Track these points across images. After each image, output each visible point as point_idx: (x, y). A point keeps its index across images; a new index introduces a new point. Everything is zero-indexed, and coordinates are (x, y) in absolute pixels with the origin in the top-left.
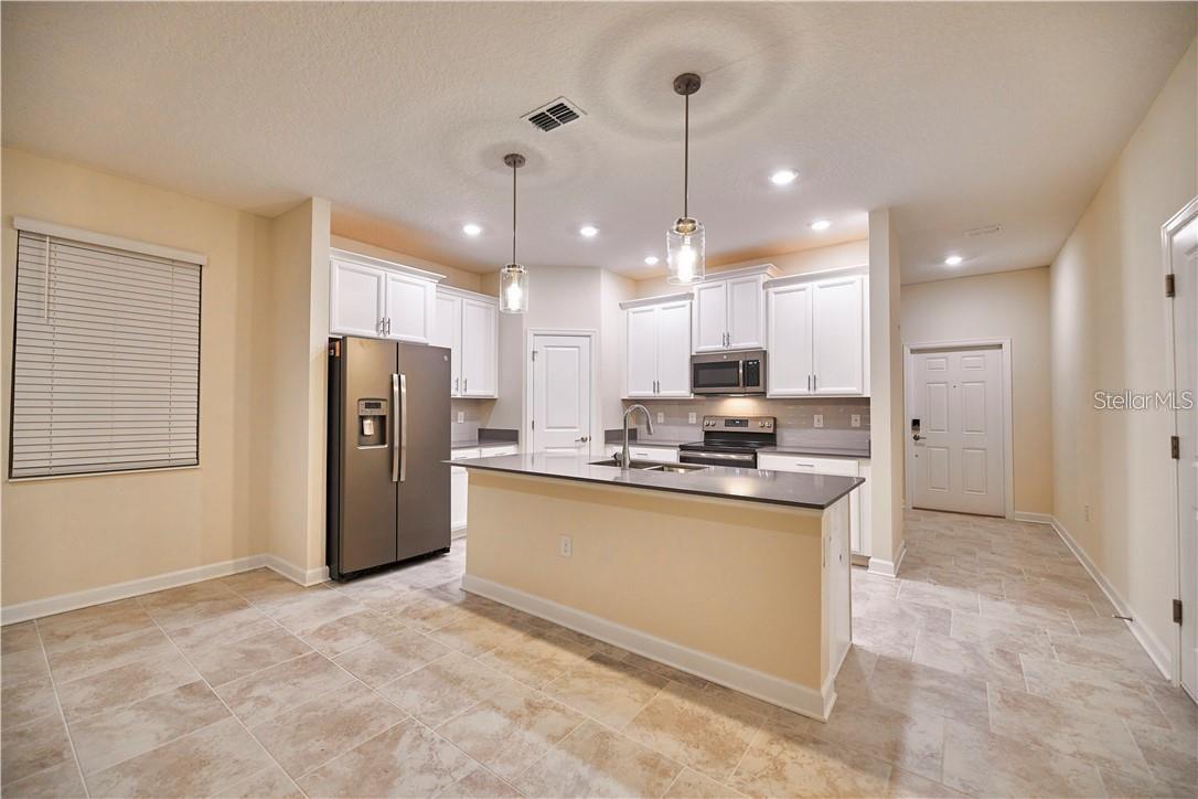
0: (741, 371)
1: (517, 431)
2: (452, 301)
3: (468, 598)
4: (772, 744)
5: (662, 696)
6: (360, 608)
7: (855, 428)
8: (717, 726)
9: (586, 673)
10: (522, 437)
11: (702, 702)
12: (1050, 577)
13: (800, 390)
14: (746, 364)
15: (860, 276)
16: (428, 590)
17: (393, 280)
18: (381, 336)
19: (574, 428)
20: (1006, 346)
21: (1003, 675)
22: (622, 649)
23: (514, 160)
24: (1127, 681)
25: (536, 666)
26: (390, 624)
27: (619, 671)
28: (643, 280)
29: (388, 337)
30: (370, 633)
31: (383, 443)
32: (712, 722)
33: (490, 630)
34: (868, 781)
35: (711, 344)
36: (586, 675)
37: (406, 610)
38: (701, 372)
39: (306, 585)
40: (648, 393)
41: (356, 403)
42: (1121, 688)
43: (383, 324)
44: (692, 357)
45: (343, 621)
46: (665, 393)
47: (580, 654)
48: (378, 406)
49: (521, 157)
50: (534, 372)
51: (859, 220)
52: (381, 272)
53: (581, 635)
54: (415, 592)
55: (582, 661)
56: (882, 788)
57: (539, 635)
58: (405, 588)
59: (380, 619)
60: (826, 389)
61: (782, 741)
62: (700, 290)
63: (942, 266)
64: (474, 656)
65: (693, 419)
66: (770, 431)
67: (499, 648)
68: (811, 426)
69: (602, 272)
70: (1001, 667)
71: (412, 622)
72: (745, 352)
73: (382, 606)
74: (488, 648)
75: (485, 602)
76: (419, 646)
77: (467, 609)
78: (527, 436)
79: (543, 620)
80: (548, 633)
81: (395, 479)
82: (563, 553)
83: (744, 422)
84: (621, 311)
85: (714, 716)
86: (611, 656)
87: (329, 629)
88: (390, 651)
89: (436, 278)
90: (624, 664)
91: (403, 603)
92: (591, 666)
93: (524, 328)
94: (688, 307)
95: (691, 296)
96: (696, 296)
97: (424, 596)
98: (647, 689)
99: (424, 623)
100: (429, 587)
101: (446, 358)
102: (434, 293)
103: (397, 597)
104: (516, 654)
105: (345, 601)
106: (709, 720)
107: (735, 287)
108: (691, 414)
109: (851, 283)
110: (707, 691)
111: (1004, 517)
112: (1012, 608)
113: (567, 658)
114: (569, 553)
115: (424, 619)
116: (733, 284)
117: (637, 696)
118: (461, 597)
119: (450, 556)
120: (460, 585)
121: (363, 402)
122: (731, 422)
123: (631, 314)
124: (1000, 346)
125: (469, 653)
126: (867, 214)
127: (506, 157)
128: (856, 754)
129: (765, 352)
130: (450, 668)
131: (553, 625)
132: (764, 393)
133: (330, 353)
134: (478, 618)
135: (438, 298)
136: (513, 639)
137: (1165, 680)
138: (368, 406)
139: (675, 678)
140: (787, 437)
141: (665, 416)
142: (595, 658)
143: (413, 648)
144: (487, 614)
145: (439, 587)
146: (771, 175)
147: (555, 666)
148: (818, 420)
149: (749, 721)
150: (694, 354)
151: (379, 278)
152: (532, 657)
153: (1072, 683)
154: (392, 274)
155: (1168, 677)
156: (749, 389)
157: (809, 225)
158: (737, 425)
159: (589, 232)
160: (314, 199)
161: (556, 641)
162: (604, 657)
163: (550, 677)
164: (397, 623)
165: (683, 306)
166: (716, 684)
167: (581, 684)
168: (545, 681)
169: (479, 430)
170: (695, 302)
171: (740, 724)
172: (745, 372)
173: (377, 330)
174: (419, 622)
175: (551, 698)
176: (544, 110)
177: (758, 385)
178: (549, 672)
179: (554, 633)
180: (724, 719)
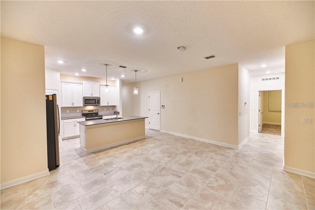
14: (97, 100)
35: (88, 95)
38: (86, 101)
39: (49, 174)
60: (110, 104)
69: (60, 72)
83: (92, 111)
94: (82, 86)
95: (82, 84)
108: (78, 110)
116: (93, 83)
122: (89, 111)
123: (62, 84)
129: (100, 98)
132: (99, 105)
141: (69, 111)
148: (105, 109)
150: (84, 97)
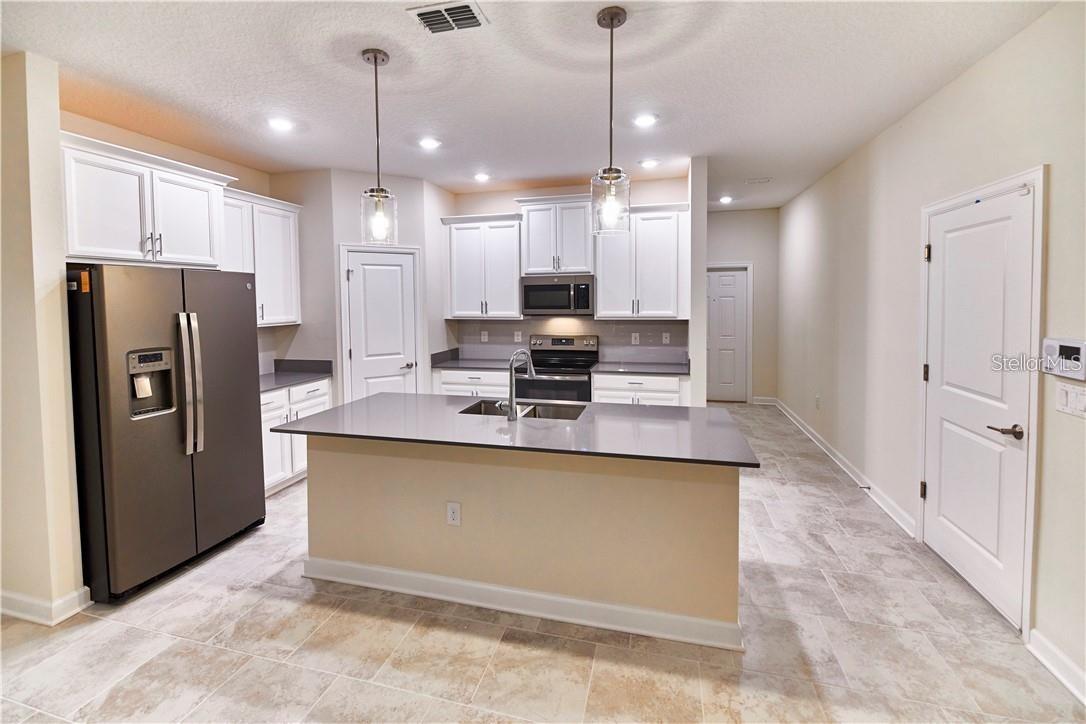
0: (572, 293)
1: (330, 362)
2: (240, 207)
3: (319, 589)
4: (718, 693)
5: (598, 667)
6: (164, 643)
7: (665, 345)
8: (664, 688)
9: (509, 660)
10: (337, 369)
11: (638, 663)
12: (802, 455)
13: (626, 313)
14: (577, 287)
15: (676, 213)
16: (255, 587)
17: (162, 180)
18: (149, 257)
19: (399, 354)
20: (750, 269)
21: (825, 558)
22: (531, 617)
23: (375, 56)
24: (893, 544)
25: (450, 668)
26: (224, 658)
27: (542, 647)
28: (463, 194)
29: (159, 258)
30: (200, 683)
31: (170, 406)
32: (658, 685)
33: (370, 631)
34: (806, 707)
35: (541, 266)
36: (510, 665)
37: (239, 628)
38: (532, 294)
39: (53, 623)
40: (475, 313)
41: (124, 357)
42: (895, 552)
43: (150, 240)
44: (522, 279)
45: (146, 671)
46: (494, 313)
47: (491, 636)
48: (158, 358)
49: (385, 54)
50: (350, 294)
51: (683, 162)
52: (144, 169)
53: (479, 609)
54: (239, 595)
55: (496, 646)
56: (819, 711)
57: (432, 622)
58: (222, 591)
59: (207, 654)
60: (647, 312)
61: (724, 686)
62: (529, 211)
63: (717, 203)
64: (368, 678)
65: (518, 338)
66: (595, 349)
67: (393, 655)
68: (629, 344)
69: (425, 183)
70: (821, 551)
71: (256, 645)
72: (576, 276)
73: (199, 630)
74: (379, 660)
75: (344, 588)
76: (285, 683)
77: (324, 605)
78: (344, 367)
79: (425, 598)
80: (442, 616)
81: (190, 451)
82: (450, 521)
83: (569, 340)
84: (443, 226)
85: (656, 677)
86: (523, 630)
87: (128, 694)
88: (244, 704)
89: (223, 180)
90: (543, 636)
91: (229, 617)
92: (508, 649)
93: (336, 243)
94: (517, 227)
95: (519, 217)
96: (525, 218)
97: (254, 599)
98: (580, 662)
99: (273, 643)
100: (258, 583)
101: (249, 286)
102: (222, 199)
103: (217, 611)
104: (420, 658)
105: (133, 636)
106: (654, 683)
107: (564, 211)
108: (516, 333)
109: (669, 218)
110: (633, 647)
111: (745, 402)
112: (796, 489)
113: (479, 646)
114: (457, 522)
115: (272, 636)
116: (563, 209)
117: (575, 675)
118: (311, 588)
119: (266, 528)
120: (300, 570)
121: (136, 355)
122: (557, 340)
123: (453, 230)
124: (746, 269)
125: (359, 675)
126: (689, 160)
127: (365, 52)
128: (783, 678)
129: (593, 276)
130: (344, 706)
131: (442, 605)
132: (593, 315)
133: (69, 286)
134: (347, 616)
135: (226, 204)
136: (402, 636)
137: (910, 538)
138: (143, 359)
139: (600, 639)
140: (608, 353)
141: (489, 335)
142: (509, 637)
143: (277, 689)
144: (354, 608)
145: (271, 581)
146: (635, 118)
147: (471, 662)
148: (635, 337)
149: (688, 672)
150: (523, 275)
151: (141, 178)
152: (440, 656)
153: (867, 554)
154: (160, 173)
155: (912, 535)
156: (579, 311)
157: (640, 162)
158: (564, 344)
159: (429, 144)
160: (28, 55)
161: (457, 626)
162: (520, 632)
163: (473, 680)
164: (236, 653)
165: (513, 226)
166: (638, 635)
167: (510, 678)
168: (471, 688)
169: (275, 361)
170: (524, 224)
171: (682, 679)
172: (575, 295)
173: (142, 250)
174: (265, 644)
175: (490, 712)
176: (442, 8)
177: (588, 308)
178: (469, 673)
179: (448, 614)
180: (665, 677)
